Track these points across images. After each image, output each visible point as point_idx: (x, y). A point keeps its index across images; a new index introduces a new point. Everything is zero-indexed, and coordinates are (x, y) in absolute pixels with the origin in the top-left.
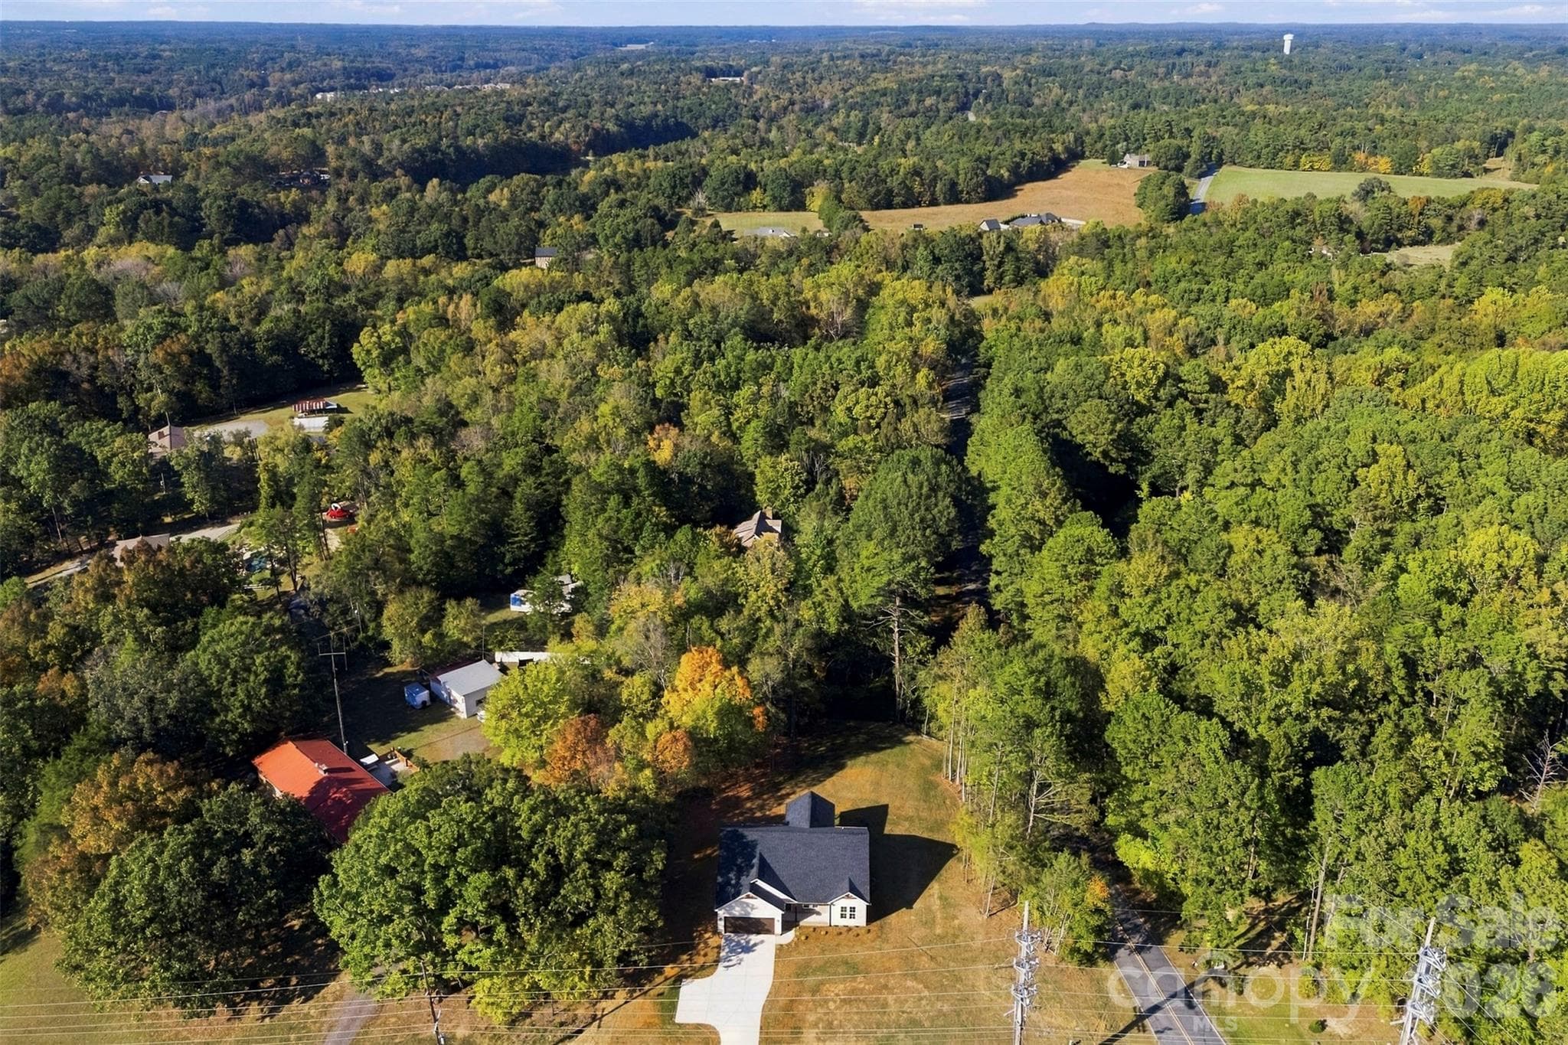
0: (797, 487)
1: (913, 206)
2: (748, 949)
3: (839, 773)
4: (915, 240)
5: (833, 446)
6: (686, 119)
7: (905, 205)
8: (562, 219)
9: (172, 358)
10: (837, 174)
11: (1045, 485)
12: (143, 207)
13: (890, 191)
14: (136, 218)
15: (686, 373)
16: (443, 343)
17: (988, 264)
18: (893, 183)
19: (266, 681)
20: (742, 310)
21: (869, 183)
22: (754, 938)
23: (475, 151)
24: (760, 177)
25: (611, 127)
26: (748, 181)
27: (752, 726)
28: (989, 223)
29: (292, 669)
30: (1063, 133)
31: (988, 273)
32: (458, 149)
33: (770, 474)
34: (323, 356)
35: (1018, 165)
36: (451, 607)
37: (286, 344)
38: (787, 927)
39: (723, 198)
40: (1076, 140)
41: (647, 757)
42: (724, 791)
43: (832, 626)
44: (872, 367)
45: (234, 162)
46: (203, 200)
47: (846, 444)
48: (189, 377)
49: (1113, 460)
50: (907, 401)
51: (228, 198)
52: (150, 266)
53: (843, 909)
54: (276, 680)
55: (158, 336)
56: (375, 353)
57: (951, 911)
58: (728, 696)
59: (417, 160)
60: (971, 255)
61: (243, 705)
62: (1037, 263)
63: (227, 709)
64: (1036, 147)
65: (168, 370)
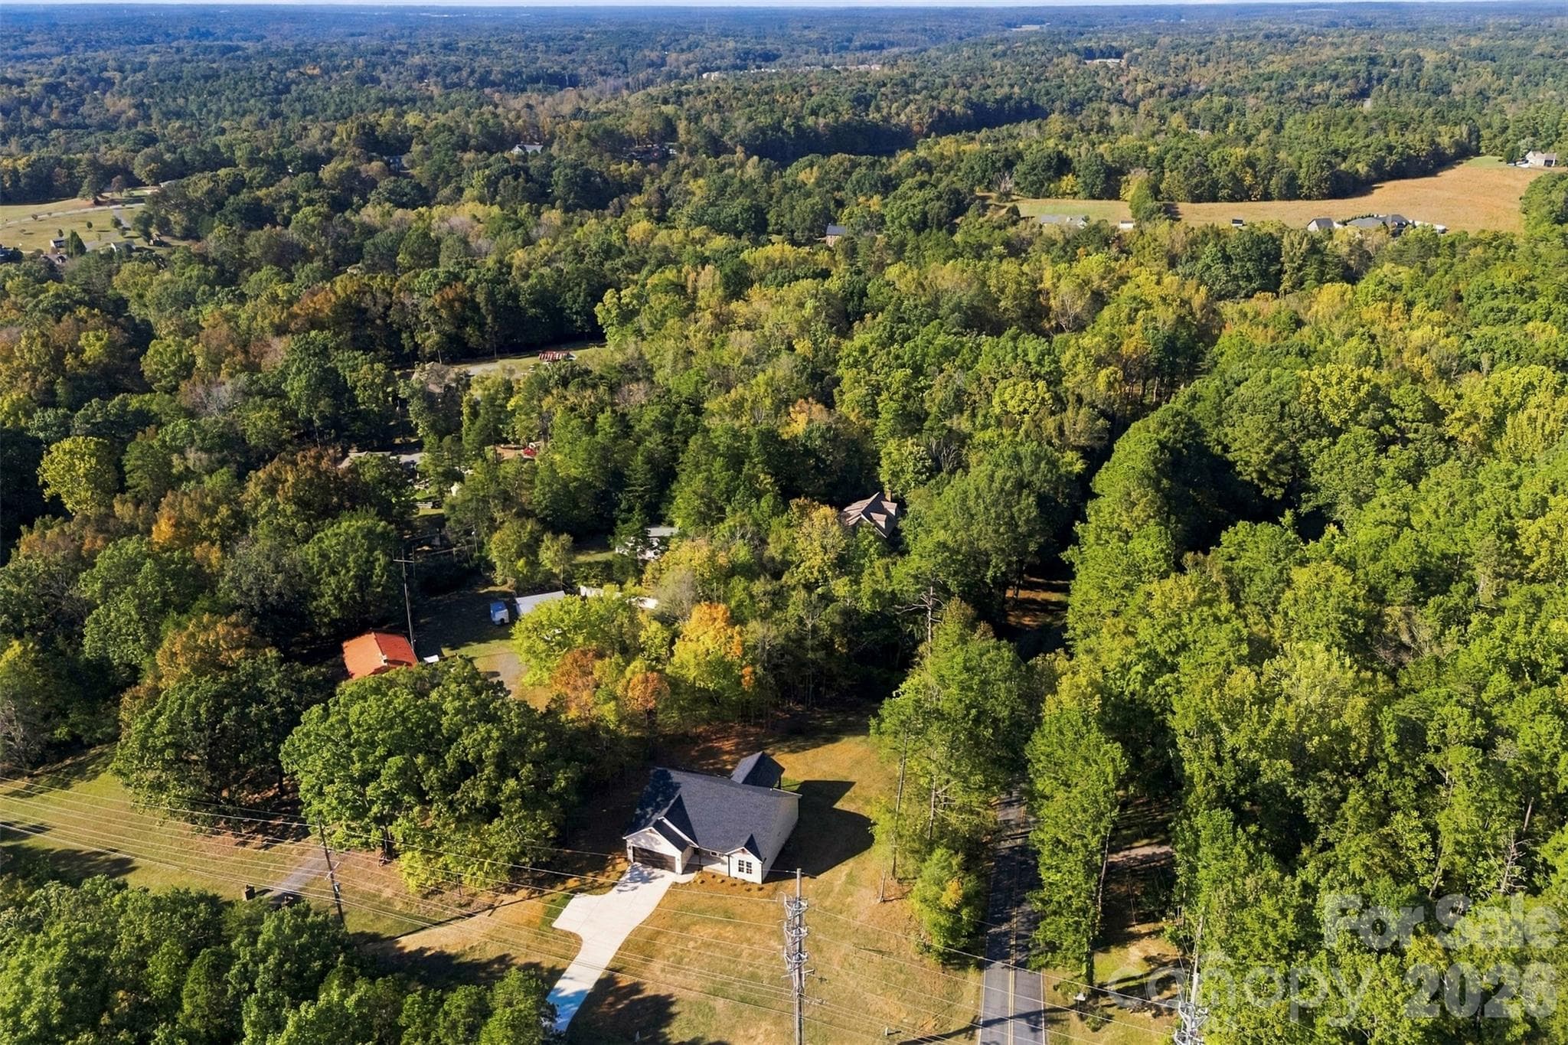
0: (919, 473)
1: (1241, 200)
2: (646, 880)
3: (830, 746)
4: (1205, 235)
5: (970, 436)
6: (1043, 101)
7: (1232, 199)
8: (861, 199)
9: (449, 304)
10: (1160, 161)
11: (1134, 495)
12: (505, 172)
13: (1215, 183)
14: (497, 183)
15: (871, 353)
16: (666, 308)
17: (1286, 266)
18: (1221, 174)
19: (356, 577)
20: (967, 295)
21: (1192, 174)
22: (657, 872)
23: (815, 131)
24: (1075, 164)
25: (957, 108)
26: (1061, 165)
27: (739, 684)
28: (1319, 222)
29: (378, 571)
30: (1456, 124)
31: (1286, 277)
32: (798, 128)
33: (895, 456)
34: (577, 313)
35: (1383, 159)
36: (547, 538)
37: (546, 299)
38: (687, 869)
39: (1033, 183)
40: (1470, 134)
41: (619, 692)
42: (711, 741)
43: (866, 606)
44: (1057, 362)
45: (593, 135)
46: (554, 169)
47: (980, 436)
48: (461, 322)
49: (1269, 482)
50: (1072, 399)
51: (575, 167)
52: (475, 224)
53: (741, 863)
54: (363, 580)
55: (441, 283)
56: (614, 313)
57: (851, 887)
58: (723, 652)
59: (757, 138)
60: (1268, 255)
61: (333, 594)
62: (1348, 268)
63: (322, 596)
64: (1415, 140)
65: (444, 313)
